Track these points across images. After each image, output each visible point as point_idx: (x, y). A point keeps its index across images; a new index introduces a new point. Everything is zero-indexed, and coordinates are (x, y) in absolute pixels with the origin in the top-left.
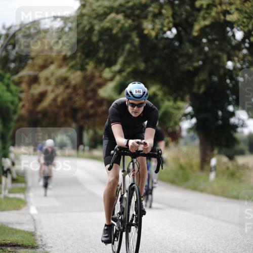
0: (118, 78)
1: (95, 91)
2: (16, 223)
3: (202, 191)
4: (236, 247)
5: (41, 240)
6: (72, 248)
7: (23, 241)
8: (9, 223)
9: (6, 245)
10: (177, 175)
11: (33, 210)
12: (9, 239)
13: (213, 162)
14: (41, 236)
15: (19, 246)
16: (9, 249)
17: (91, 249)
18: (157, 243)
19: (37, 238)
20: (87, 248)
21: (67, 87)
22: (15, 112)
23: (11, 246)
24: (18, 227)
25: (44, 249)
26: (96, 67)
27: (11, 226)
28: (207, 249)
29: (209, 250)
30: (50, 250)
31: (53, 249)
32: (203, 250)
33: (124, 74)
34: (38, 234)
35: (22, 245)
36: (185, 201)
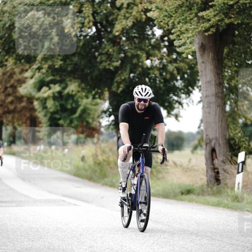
0: (37, 75)
1: (14, 87)
10: (95, 171)
17: (9, 243)
20: (5, 243)
26: (15, 64)
29: (126, 246)
32: (121, 247)
33: (44, 71)
36: (103, 197)
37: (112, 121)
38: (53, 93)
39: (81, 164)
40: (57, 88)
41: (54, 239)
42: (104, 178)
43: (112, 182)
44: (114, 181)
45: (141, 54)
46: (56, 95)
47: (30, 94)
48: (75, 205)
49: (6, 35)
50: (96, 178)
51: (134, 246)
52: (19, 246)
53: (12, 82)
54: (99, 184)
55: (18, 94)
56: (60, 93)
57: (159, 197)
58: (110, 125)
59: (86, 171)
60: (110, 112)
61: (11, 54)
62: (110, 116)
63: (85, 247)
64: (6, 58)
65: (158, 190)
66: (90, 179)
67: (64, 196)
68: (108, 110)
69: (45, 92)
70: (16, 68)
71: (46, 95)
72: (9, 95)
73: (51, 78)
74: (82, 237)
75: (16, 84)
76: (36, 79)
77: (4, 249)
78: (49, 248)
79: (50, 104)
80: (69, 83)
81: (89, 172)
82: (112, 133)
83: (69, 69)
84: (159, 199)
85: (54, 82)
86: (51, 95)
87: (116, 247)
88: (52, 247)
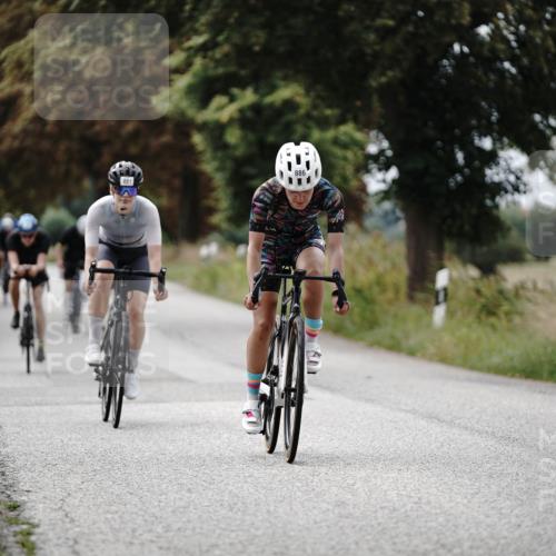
0: (199, 63)
3: (411, 353)
4: (499, 494)
5: (3, 473)
6: (80, 495)
13: (442, 279)
14: (2, 464)
17: (129, 496)
18: (299, 484)
20: (118, 496)
25: (9, 496)
28: (424, 501)
29: (429, 503)
30: (23, 498)
31: (32, 497)
32: (416, 503)
33: (218, 54)
36: (369, 377)
37: (394, 181)
38: (241, 111)
40: (248, 97)
41: (246, 486)
42: (371, 328)
43: (392, 337)
44: (398, 334)
46: (249, 114)
47: (183, 114)
50: (352, 329)
51: (451, 501)
52: (156, 503)
54: (361, 343)
56: (256, 108)
57: (513, 376)
60: (387, 157)
62: (386, 167)
63: (325, 506)
65: (512, 359)
66: (338, 330)
68: (382, 153)
69: (221, 108)
71: (225, 116)
76: (195, 75)
77: (116, 512)
78: (231, 510)
79: (233, 136)
80: (282, 83)
82: (394, 212)
83: (282, 49)
84: (513, 381)
86: (236, 115)
87: (404, 505)
88: (240, 504)
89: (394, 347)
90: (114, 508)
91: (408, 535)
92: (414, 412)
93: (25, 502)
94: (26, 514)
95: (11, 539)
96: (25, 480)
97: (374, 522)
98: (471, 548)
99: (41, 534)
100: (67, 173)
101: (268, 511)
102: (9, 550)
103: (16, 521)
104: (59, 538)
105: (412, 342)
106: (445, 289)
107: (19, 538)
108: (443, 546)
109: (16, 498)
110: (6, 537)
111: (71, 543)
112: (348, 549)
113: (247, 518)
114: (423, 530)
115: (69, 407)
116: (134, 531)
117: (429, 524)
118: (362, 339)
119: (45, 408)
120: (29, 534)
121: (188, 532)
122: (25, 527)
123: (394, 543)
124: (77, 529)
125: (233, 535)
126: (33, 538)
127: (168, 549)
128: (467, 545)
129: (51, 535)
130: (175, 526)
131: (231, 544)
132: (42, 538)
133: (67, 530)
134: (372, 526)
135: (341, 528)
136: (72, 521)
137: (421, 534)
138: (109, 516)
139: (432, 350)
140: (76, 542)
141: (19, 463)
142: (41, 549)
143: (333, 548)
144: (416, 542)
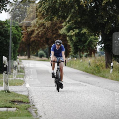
0: (68, 24)
1: (57, 30)
2: (20, 91)
3: (106, 78)
5: (31, 99)
6: (46, 103)
7: (23, 100)
8: (16, 91)
9: (15, 102)
10: (94, 70)
11: (28, 86)
12: (16, 99)
13: (112, 64)
14: (31, 98)
15: (21, 102)
16: (16, 103)
17: (55, 104)
18: (86, 102)
19: (29, 98)
20: (53, 104)
21: (44, 28)
22: (19, 40)
23: (17, 102)
24: (21, 93)
25: (33, 104)
26: (57, 19)
27: (17, 93)
28: (109, 105)
29: (110, 105)
30: (35, 104)
31: (37, 104)
32: (107, 105)
33: (71, 23)
34: (30, 96)
35: (23, 102)
36: (99, 82)
39: (88, 66)
40: (77, 31)
41: (76, 102)
42: (99, 73)
44: (104, 74)
45: (117, 15)
46: (77, 34)
47: (65, 34)
48: (86, 86)
49: (53, 6)
50: (96, 73)
52: (60, 105)
53: (56, 27)
54: (97, 76)
55: (58, 33)
56: (78, 33)
58: (102, 48)
59: (91, 70)
61: (55, 15)
62: (102, 44)
63: (91, 106)
64: (53, 16)
66: (93, 74)
67: (80, 82)
68: (101, 41)
70: (58, 21)
71: (72, 34)
72: (54, 34)
73: (74, 26)
74: (89, 101)
75: (57, 29)
76: (67, 26)
77: (52, 107)
78: (73, 106)
79: (74, 38)
80: (83, 28)
81: (92, 70)
82: (103, 52)
83: (83, 22)
85: (76, 28)
86: (74, 34)
87: (105, 106)
88: (75, 105)
89: (103, 77)
90: (52, 106)
91: (106, 111)
92: (107, 89)
93: (36, 105)
94: (36, 107)
95: (33, 111)
96: (35, 101)
97: (100, 109)
98: (117, 114)
99: (39, 110)
100: (43, 44)
101: (80, 107)
102: (33, 113)
103: (34, 108)
104: (42, 111)
105: (106, 76)
106: (112, 66)
107: (35, 111)
108: (112, 113)
109: (34, 104)
110: (32, 111)
111: (44, 112)
112: (95, 114)
113: (76, 108)
114: (109, 110)
115: (44, 87)
116: (56, 110)
117: (110, 109)
118: (97, 75)
119: (39, 87)
120: (36, 111)
121: (66, 110)
122: (36, 109)
123: (103, 113)
124: (45, 110)
125: (74, 111)
126: (37, 111)
127: (62, 113)
128: (117, 113)
129: (40, 111)
130: (63, 109)
131: (74, 113)
132: (39, 111)
133: (43, 110)
134: (99, 110)
135: (94, 110)
136: (44, 108)
137: (109, 111)
138: (51, 107)
139: (110, 77)
140: (45, 112)
141: (34, 97)
142: (39, 113)
143: (92, 113)
144: (107, 112)
